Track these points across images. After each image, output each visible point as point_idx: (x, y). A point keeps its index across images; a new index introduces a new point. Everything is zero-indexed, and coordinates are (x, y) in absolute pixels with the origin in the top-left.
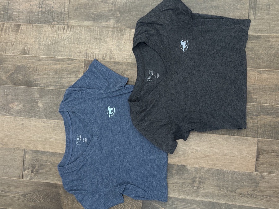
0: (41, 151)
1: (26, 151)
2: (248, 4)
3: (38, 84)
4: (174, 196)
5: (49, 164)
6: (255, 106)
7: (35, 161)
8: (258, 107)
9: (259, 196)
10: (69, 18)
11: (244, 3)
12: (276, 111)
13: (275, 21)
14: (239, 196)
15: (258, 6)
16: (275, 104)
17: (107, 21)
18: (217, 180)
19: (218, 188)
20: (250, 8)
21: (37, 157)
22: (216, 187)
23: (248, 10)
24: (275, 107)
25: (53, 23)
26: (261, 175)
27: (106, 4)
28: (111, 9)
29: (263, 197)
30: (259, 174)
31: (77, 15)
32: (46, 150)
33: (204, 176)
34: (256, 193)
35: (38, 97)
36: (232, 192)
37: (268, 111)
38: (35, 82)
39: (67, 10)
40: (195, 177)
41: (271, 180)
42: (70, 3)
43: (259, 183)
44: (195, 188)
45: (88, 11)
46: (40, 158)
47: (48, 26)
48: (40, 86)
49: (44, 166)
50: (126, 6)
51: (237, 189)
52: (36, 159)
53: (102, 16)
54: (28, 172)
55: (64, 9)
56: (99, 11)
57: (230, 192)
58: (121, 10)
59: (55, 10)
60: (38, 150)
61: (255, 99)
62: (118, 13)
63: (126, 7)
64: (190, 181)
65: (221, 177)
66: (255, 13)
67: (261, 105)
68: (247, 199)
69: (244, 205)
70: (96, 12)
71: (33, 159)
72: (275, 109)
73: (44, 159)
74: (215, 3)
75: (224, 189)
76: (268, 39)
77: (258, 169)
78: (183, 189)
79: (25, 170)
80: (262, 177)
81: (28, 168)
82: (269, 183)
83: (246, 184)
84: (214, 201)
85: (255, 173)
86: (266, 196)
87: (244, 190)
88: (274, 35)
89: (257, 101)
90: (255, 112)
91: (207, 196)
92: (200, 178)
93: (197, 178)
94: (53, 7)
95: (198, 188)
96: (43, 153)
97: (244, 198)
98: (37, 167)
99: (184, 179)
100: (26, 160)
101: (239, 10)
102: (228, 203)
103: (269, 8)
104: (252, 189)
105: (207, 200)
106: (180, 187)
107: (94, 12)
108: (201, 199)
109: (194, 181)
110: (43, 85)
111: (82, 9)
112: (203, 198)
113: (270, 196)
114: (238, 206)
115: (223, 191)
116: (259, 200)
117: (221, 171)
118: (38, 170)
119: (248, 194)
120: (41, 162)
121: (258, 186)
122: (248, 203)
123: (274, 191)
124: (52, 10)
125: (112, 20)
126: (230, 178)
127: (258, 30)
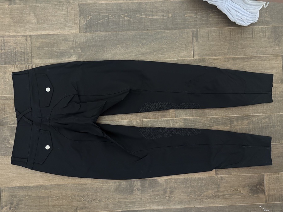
0: (18, 187)
1: (2, 189)
2: (191, 33)
3: (7, 122)
4: (150, 209)
5: (27, 198)
6: (209, 118)
7: (13, 198)
8: (210, 119)
9: (222, 195)
10: (32, 57)
11: (188, 33)
12: (226, 121)
13: (214, 46)
14: (205, 199)
15: (199, 34)
16: (224, 115)
17: (69, 58)
18: (185, 187)
19: (187, 195)
20: (193, 36)
21: (14, 193)
22: (185, 194)
23: (192, 39)
24: (225, 118)
25: (17, 63)
26: (221, 177)
27: (67, 42)
28: (72, 46)
29: (224, 197)
30: (219, 176)
31: (40, 53)
32: (22, 185)
33: (173, 186)
34: (219, 194)
35: (9, 134)
36: (199, 196)
37: (219, 121)
38: (4, 121)
39: (30, 49)
40: (166, 188)
41: (230, 180)
42: (31, 43)
43: (220, 184)
44: (167, 198)
45: (50, 49)
46: (17, 194)
47: (12, 66)
48: (10, 123)
49: (23, 200)
50: (86, 42)
51: (203, 192)
52: (14, 196)
53: (64, 53)
54: (6, 209)
55: (27, 49)
56: (61, 49)
57: (197, 196)
58: (82, 46)
59: (18, 51)
60: (15, 186)
61: (208, 113)
62: (79, 49)
63: (86, 44)
64: (162, 193)
65: (188, 185)
66: (197, 41)
67: (213, 117)
68: (212, 200)
69: (211, 206)
70: (58, 50)
71: (10, 196)
72: (224, 119)
73: (21, 194)
74: (164, 34)
75: (192, 194)
76: (211, 62)
77: (218, 173)
78: (157, 201)
79: (3, 208)
80: (222, 179)
81: (6, 206)
82: (228, 183)
83: (209, 187)
84: (185, 207)
85: (216, 176)
86: (227, 194)
87: (209, 193)
88: (216, 57)
89: (210, 114)
90: (209, 124)
91: (178, 204)
92: (170, 188)
93: (167, 189)
94: (15, 48)
95: (170, 197)
96: (20, 188)
97: (210, 200)
98: (15, 203)
99: (157, 191)
100: (3, 198)
101: (185, 39)
102: (197, 206)
103: (209, 36)
104: (215, 191)
105: (179, 207)
106: (154, 199)
107: (57, 50)
108: (174, 207)
109: (165, 192)
110: (13, 123)
111: (45, 48)
112: (175, 206)
113: (231, 194)
114: (206, 208)
115: (192, 197)
116: (222, 199)
117: (187, 179)
118: (16, 205)
119: (213, 196)
120: (19, 197)
121: (220, 187)
122: (214, 204)
123: (233, 190)
124: (14, 51)
125: (75, 56)
126: (196, 184)
127: (202, 54)
